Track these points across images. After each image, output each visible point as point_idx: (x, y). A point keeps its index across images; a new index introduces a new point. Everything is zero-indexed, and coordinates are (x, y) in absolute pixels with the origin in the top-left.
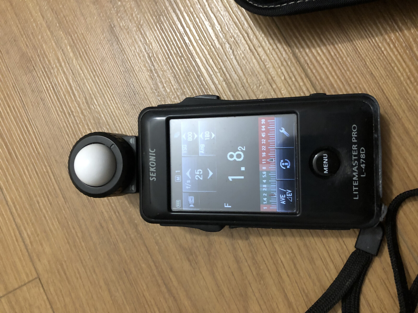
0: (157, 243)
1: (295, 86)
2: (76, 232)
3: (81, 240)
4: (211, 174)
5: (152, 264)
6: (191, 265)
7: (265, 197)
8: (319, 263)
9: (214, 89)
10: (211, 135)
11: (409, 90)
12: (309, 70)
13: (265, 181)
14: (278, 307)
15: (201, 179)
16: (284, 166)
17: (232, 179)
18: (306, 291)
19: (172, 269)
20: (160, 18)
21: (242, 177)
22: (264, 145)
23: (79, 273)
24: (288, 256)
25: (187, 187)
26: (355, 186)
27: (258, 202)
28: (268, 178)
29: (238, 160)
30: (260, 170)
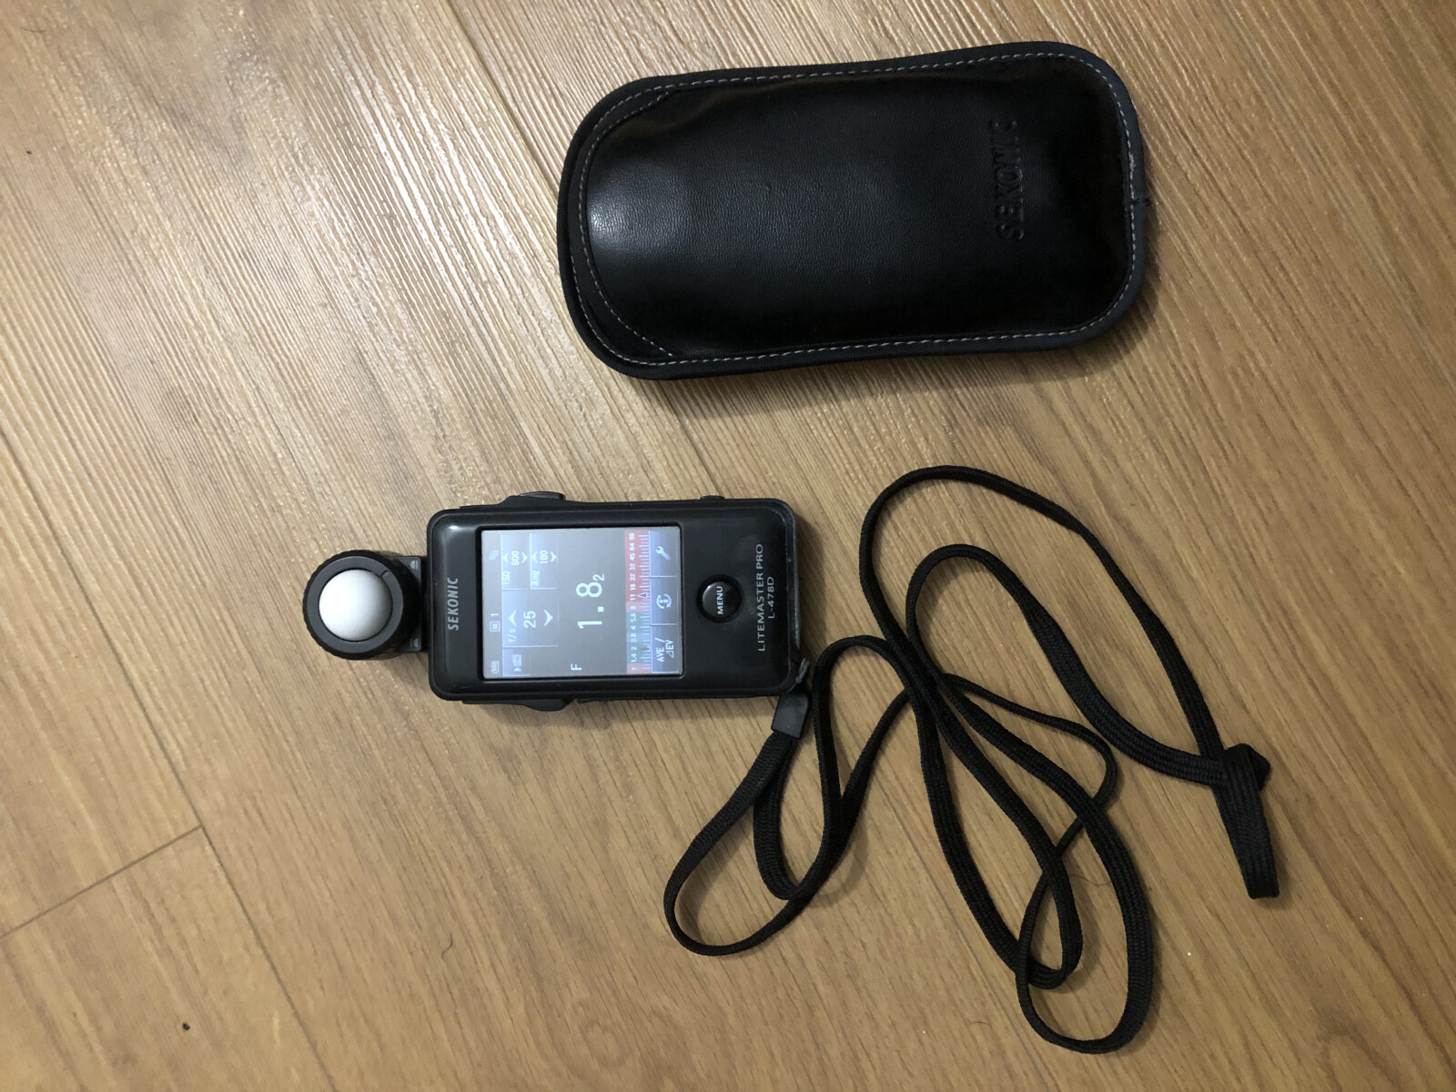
0: (447, 744)
1: (684, 477)
2: (284, 734)
3: (295, 749)
4: (549, 618)
5: (436, 782)
6: (509, 778)
7: (634, 651)
8: (721, 759)
9: (553, 475)
10: (550, 556)
11: (848, 491)
12: (705, 453)
13: (633, 628)
14: (656, 837)
15: (534, 626)
16: (662, 604)
17: (584, 626)
18: (701, 807)
19: (474, 788)
20: (454, 346)
21: (600, 623)
22: (632, 572)
23: (289, 810)
24: (672, 752)
25: (510, 641)
26: (761, 633)
27: (623, 661)
28: (639, 623)
29: (592, 595)
30: (627, 611)
